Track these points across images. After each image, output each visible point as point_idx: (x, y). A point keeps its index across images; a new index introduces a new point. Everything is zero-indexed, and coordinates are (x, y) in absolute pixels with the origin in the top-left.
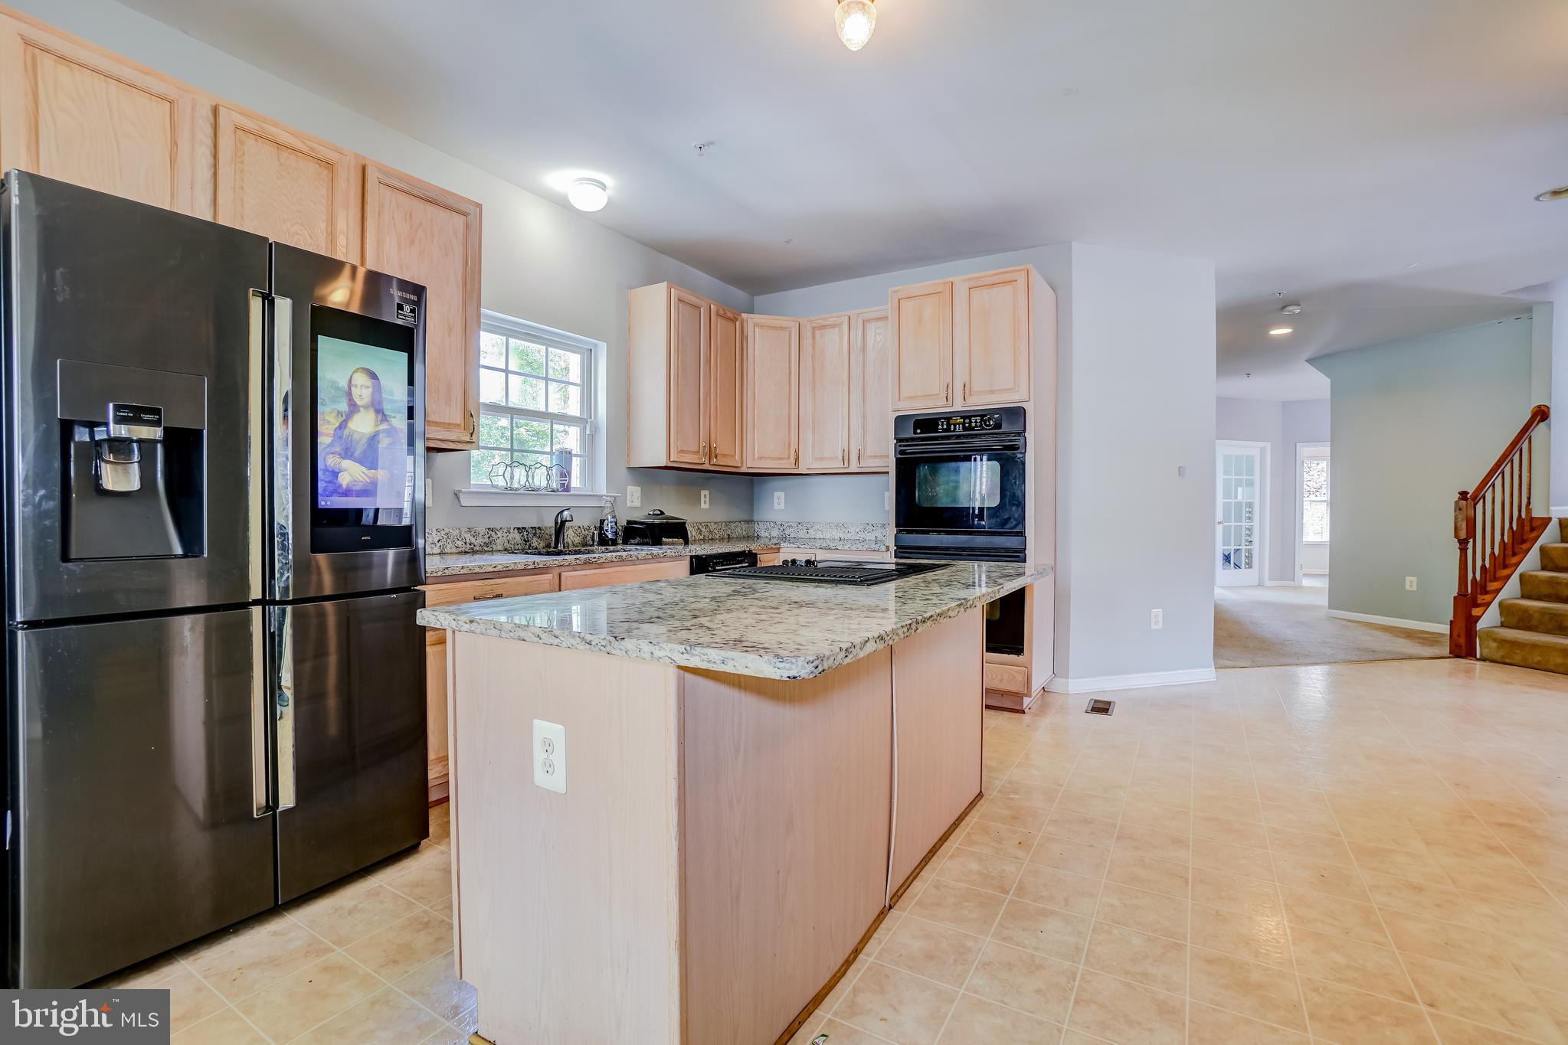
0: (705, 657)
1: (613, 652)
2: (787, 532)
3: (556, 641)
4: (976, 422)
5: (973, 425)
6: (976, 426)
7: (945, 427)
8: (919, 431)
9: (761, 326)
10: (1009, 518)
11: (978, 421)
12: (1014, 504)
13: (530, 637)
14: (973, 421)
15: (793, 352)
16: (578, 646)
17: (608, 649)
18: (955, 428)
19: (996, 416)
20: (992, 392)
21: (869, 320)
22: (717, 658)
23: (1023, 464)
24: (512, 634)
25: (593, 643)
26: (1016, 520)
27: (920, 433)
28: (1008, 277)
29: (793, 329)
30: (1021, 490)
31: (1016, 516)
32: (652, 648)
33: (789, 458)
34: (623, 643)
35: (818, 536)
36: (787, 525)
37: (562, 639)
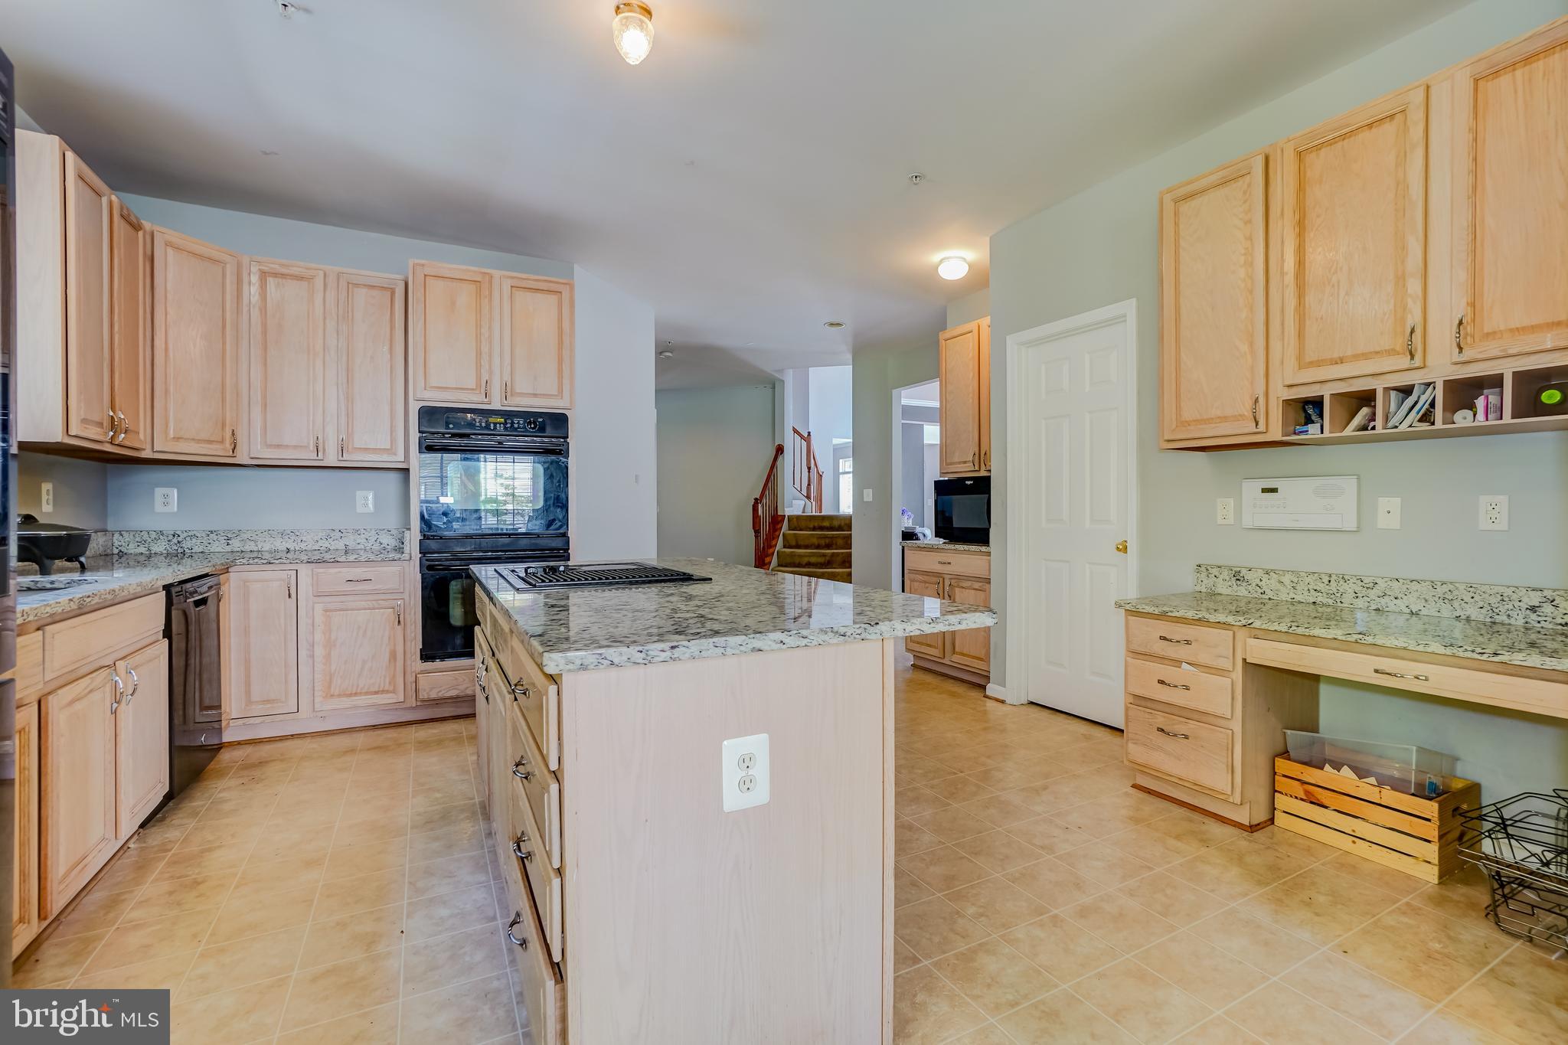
0: (947, 623)
1: (869, 637)
2: (187, 544)
3: (805, 641)
4: (518, 423)
5: (516, 426)
6: (519, 428)
7: (483, 424)
8: (451, 426)
9: (177, 248)
10: (554, 520)
11: (521, 422)
12: (559, 506)
13: (770, 646)
14: (516, 422)
15: (228, 297)
16: (831, 641)
17: (863, 636)
18: (495, 428)
19: (540, 420)
20: (535, 395)
21: (357, 285)
22: (955, 621)
23: (567, 468)
24: (742, 648)
25: (848, 634)
26: (560, 521)
27: (452, 429)
28: (553, 287)
29: (228, 266)
30: (565, 492)
31: (561, 517)
32: (904, 625)
33: (222, 442)
34: (878, 627)
35: (247, 548)
36: (185, 534)
37: (812, 638)
